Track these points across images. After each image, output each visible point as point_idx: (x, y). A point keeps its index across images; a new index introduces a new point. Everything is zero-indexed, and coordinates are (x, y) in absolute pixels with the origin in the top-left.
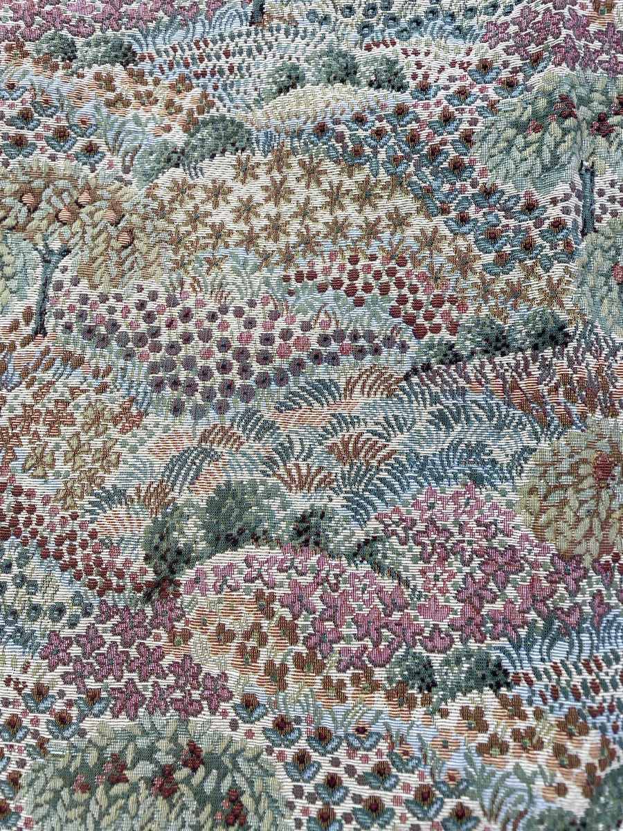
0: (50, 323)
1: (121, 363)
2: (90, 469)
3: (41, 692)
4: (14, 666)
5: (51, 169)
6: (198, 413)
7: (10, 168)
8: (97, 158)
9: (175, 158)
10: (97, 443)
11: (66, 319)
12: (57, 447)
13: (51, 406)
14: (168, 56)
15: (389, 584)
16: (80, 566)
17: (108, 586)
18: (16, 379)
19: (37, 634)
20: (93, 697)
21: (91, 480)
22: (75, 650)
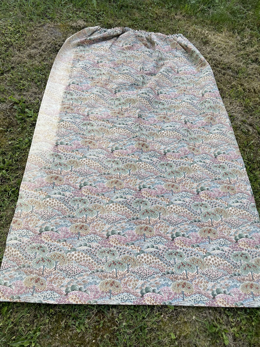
2: (166, 231)
3: (165, 248)
5: (158, 205)
6: (174, 226)
7: (155, 205)
8: (162, 205)
9: (168, 205)
11: (162, 218)
12: (163, 229)
13: (162, 225)
15: (190, 239)
18: (158, 223)
20: (169, 248)
22: (167, 245)
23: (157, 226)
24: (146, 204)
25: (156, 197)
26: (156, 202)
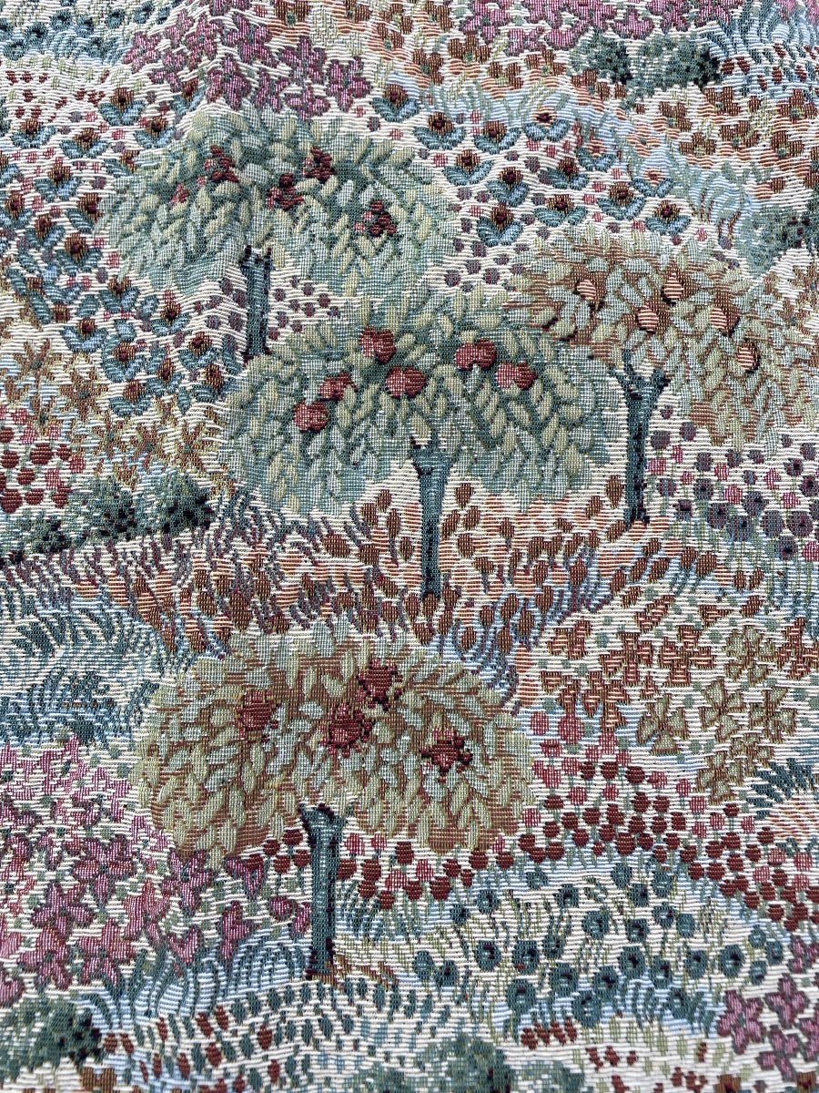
0: (654, 503)
1: (778, 564)
2: (748, 736)
4: (682, 1052)
5: (613, 241)
7: (551, 239)
8: (679, 224)
10: (755, 695)
11: (679, 495)
12: (689, 702)
13: (673, 635)
14: (771, 61)
16: (752, 887)
17: (800, 913)
18: (604, 591)
19: (708, 998)
21: (752, 752)
22: (769, 1018)
23: (574, 643)
24: (381, 223)
25: (585, 80)
26: (568, 171)
